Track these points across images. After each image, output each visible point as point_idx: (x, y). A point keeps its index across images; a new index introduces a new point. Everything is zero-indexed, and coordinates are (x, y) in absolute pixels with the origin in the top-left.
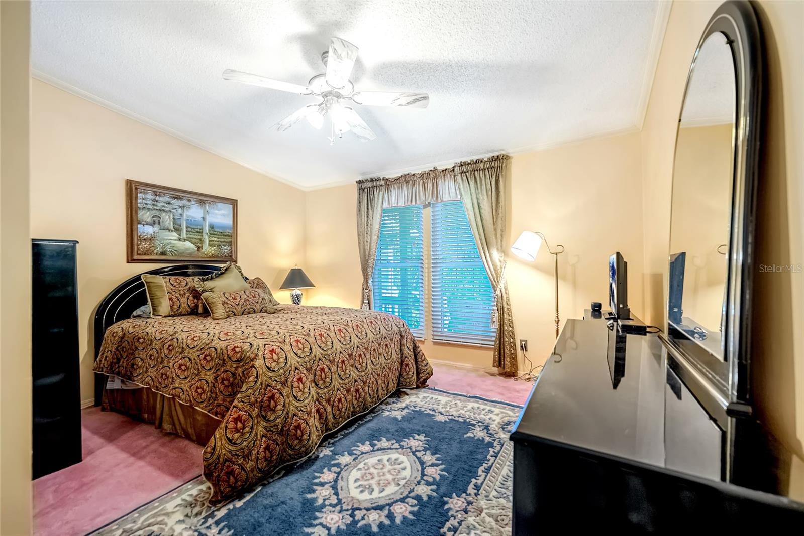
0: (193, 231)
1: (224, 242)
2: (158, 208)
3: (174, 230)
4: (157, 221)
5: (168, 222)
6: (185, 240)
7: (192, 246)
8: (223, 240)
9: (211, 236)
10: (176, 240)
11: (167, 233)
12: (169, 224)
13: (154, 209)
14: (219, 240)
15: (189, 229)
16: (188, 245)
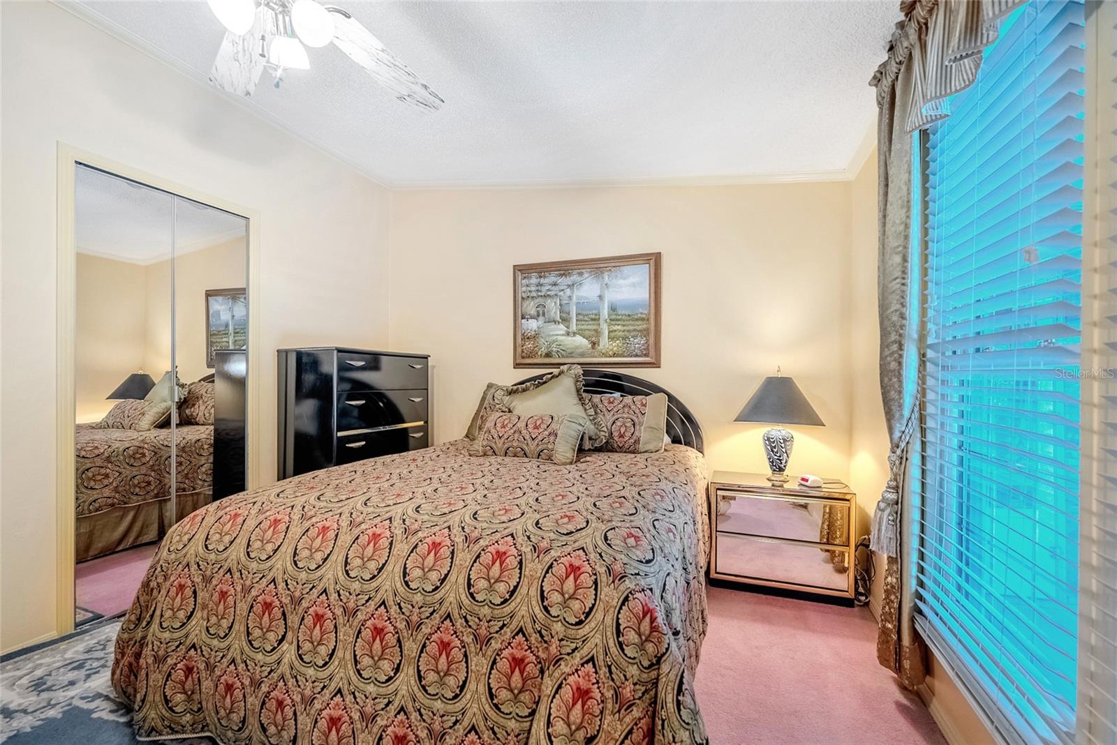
0: (586, 318)
1: (635, 330)
2: (543, 294)
3: (560, 321)
4: (541, 312)
5: (554, 311)
6: (574, 334)
7: (585, 342)
8: (632, 328)
9: (612, 322)
10: (563, 335)
11: (553, 326)
12: (555, 313)
13: (539, 296)
14: (625, 328)
15: (581, 317)
16: (580, 341)
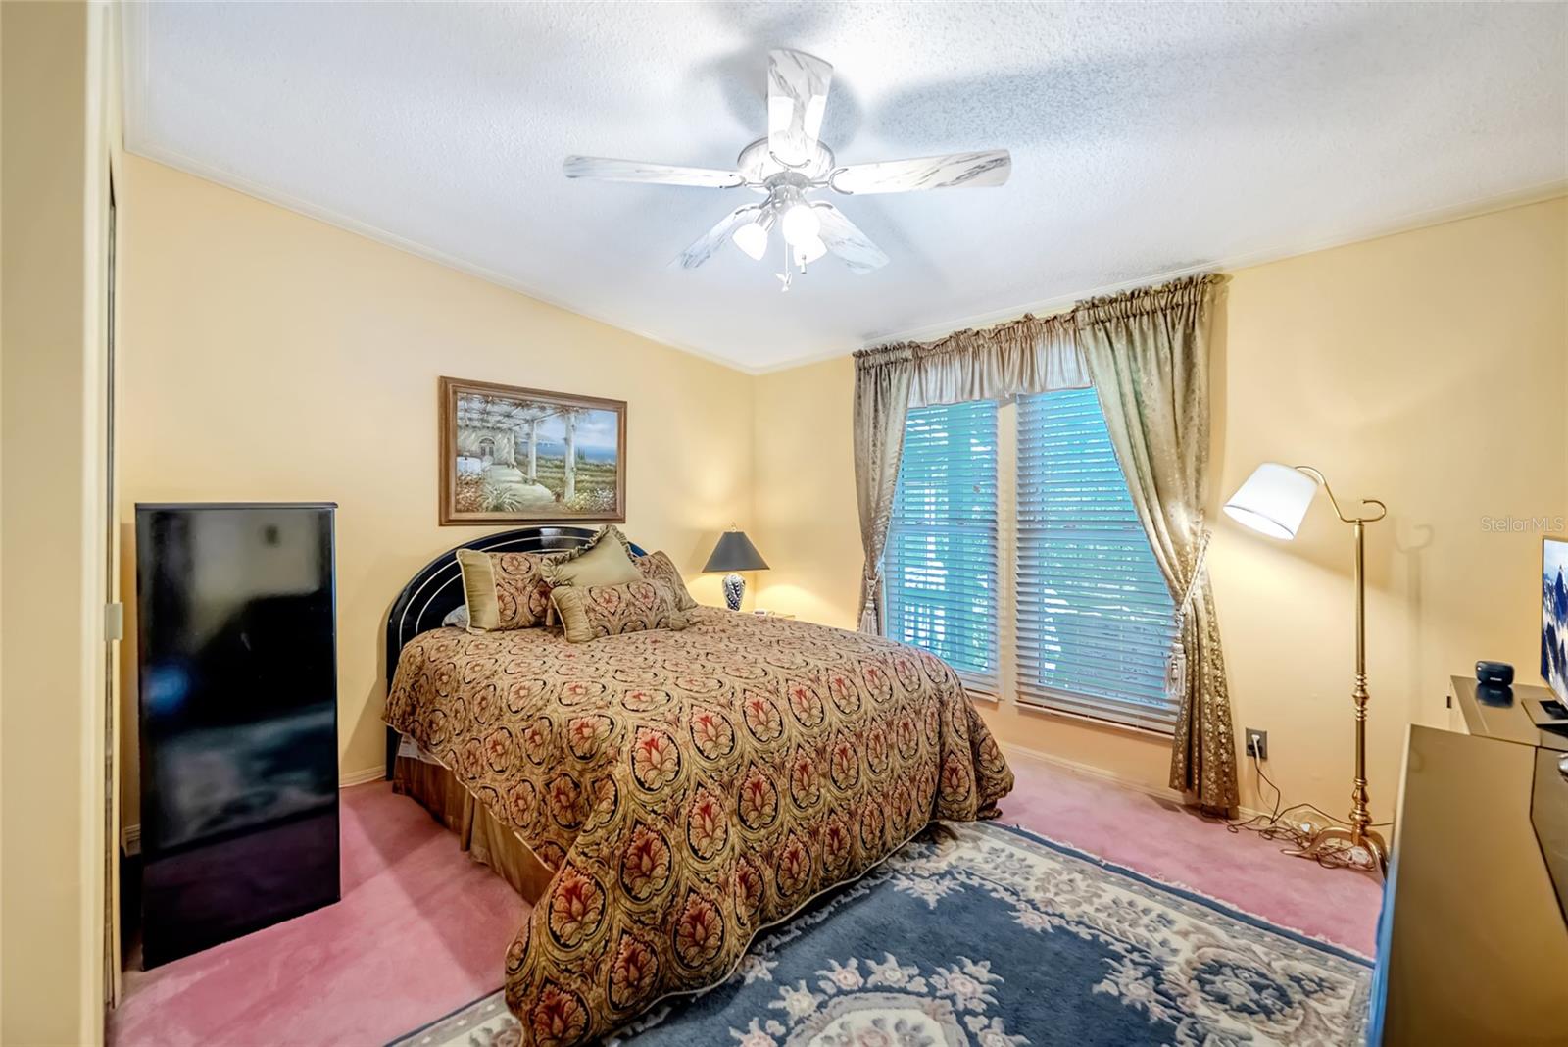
0: (549, 464)
1: (603, 482)
2: (490, 425)
3: (515, 464)
4: (487, 450)
5: (506, 450)
6: (534, 482)
7: (547, 493)
8: (600, 479)
9: (580, 472)
10: (518, 482)
11: (504, 470)
12: (508, 453)
13: (484, 427)
14: (592, 479)
15: (542, 462)
16: (541, 491)
